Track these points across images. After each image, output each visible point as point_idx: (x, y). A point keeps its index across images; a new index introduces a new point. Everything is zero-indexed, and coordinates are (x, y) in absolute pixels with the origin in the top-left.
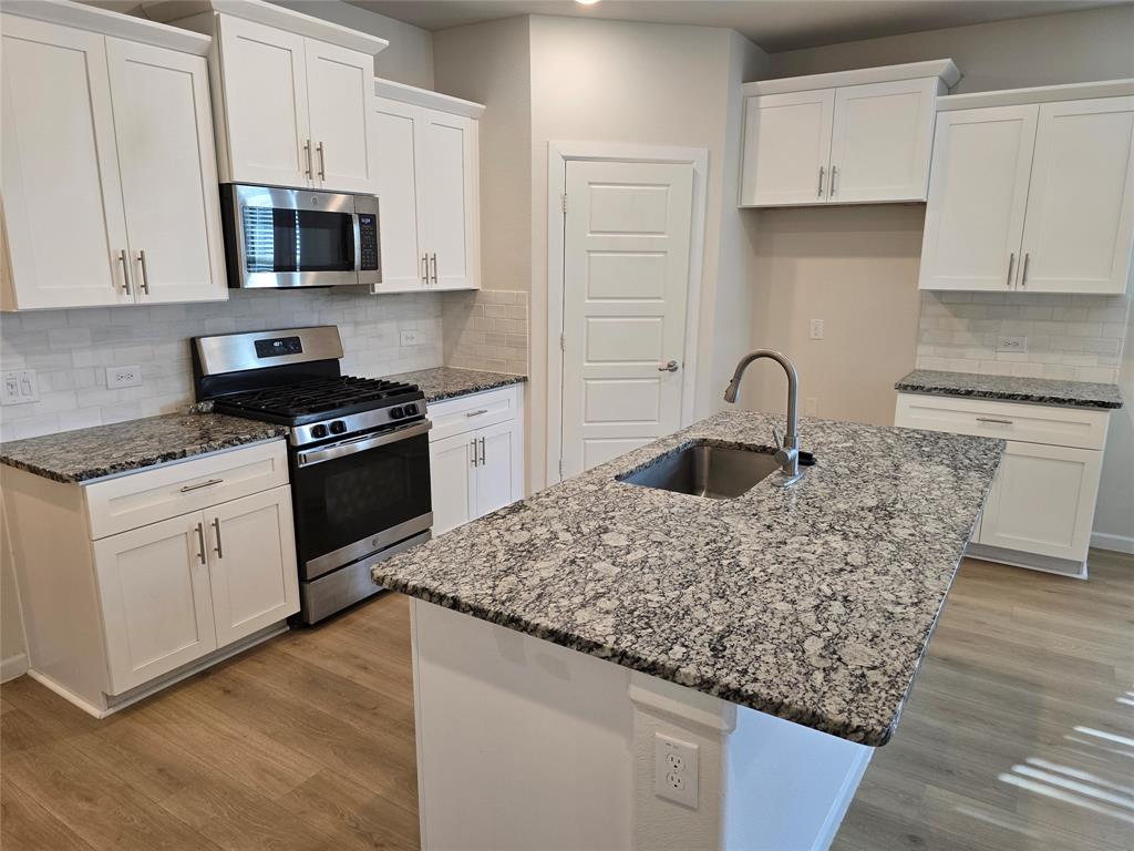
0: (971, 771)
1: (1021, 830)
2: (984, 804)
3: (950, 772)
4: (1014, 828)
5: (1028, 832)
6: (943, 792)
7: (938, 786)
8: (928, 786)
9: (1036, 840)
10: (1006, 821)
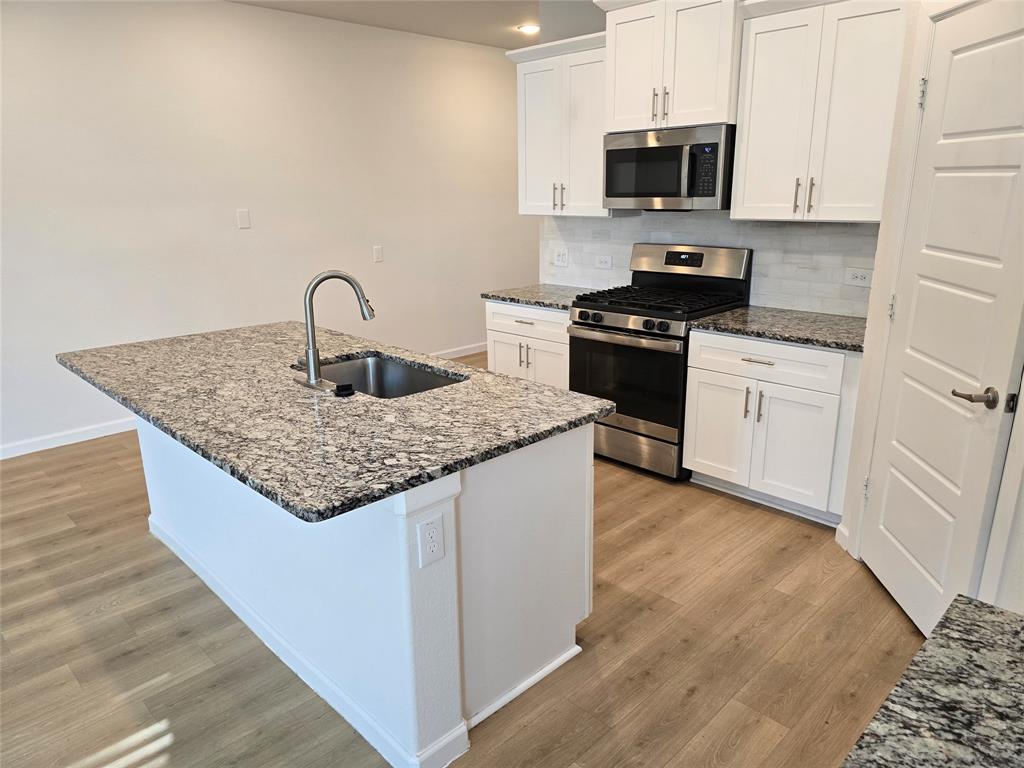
0: (201, 701)
1: (129, 693)
2: (169, 686)
3: (213, 686)
4: (135, 690)
5: (123, 696)
6: (201, 670)
7: (208, 671)
8: (213, 665)
9: (116, 695)
10: (140, 692)
